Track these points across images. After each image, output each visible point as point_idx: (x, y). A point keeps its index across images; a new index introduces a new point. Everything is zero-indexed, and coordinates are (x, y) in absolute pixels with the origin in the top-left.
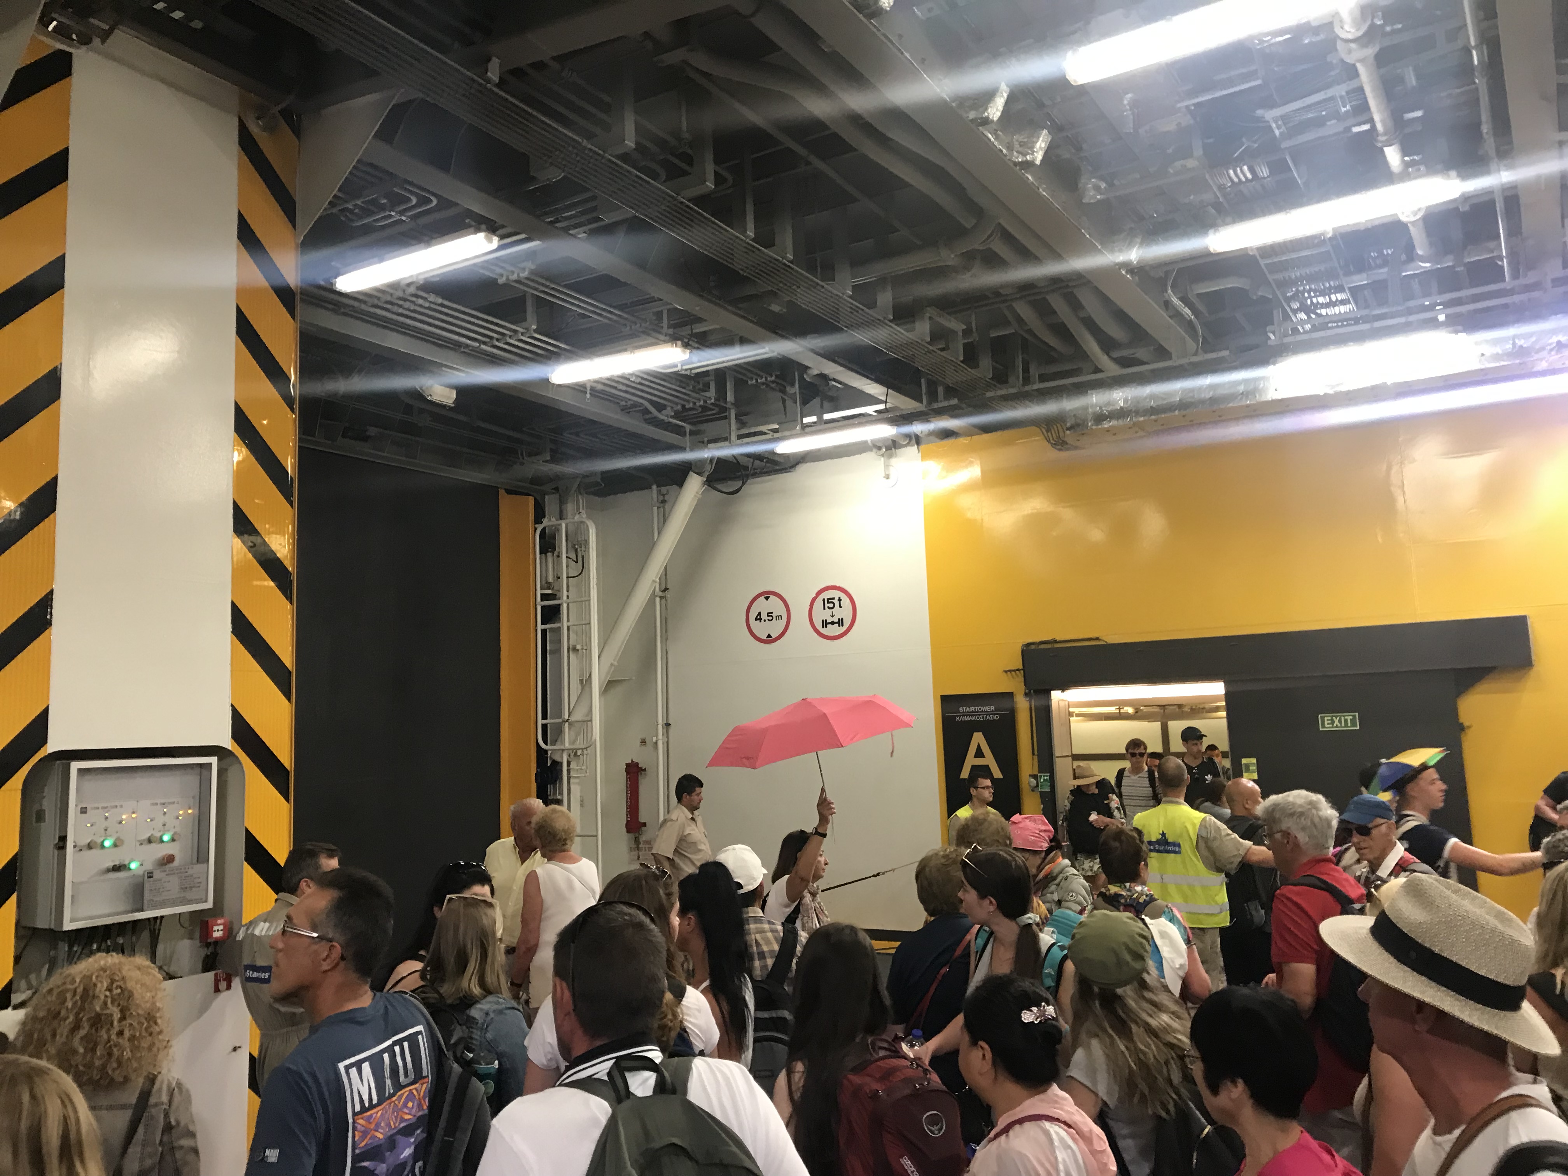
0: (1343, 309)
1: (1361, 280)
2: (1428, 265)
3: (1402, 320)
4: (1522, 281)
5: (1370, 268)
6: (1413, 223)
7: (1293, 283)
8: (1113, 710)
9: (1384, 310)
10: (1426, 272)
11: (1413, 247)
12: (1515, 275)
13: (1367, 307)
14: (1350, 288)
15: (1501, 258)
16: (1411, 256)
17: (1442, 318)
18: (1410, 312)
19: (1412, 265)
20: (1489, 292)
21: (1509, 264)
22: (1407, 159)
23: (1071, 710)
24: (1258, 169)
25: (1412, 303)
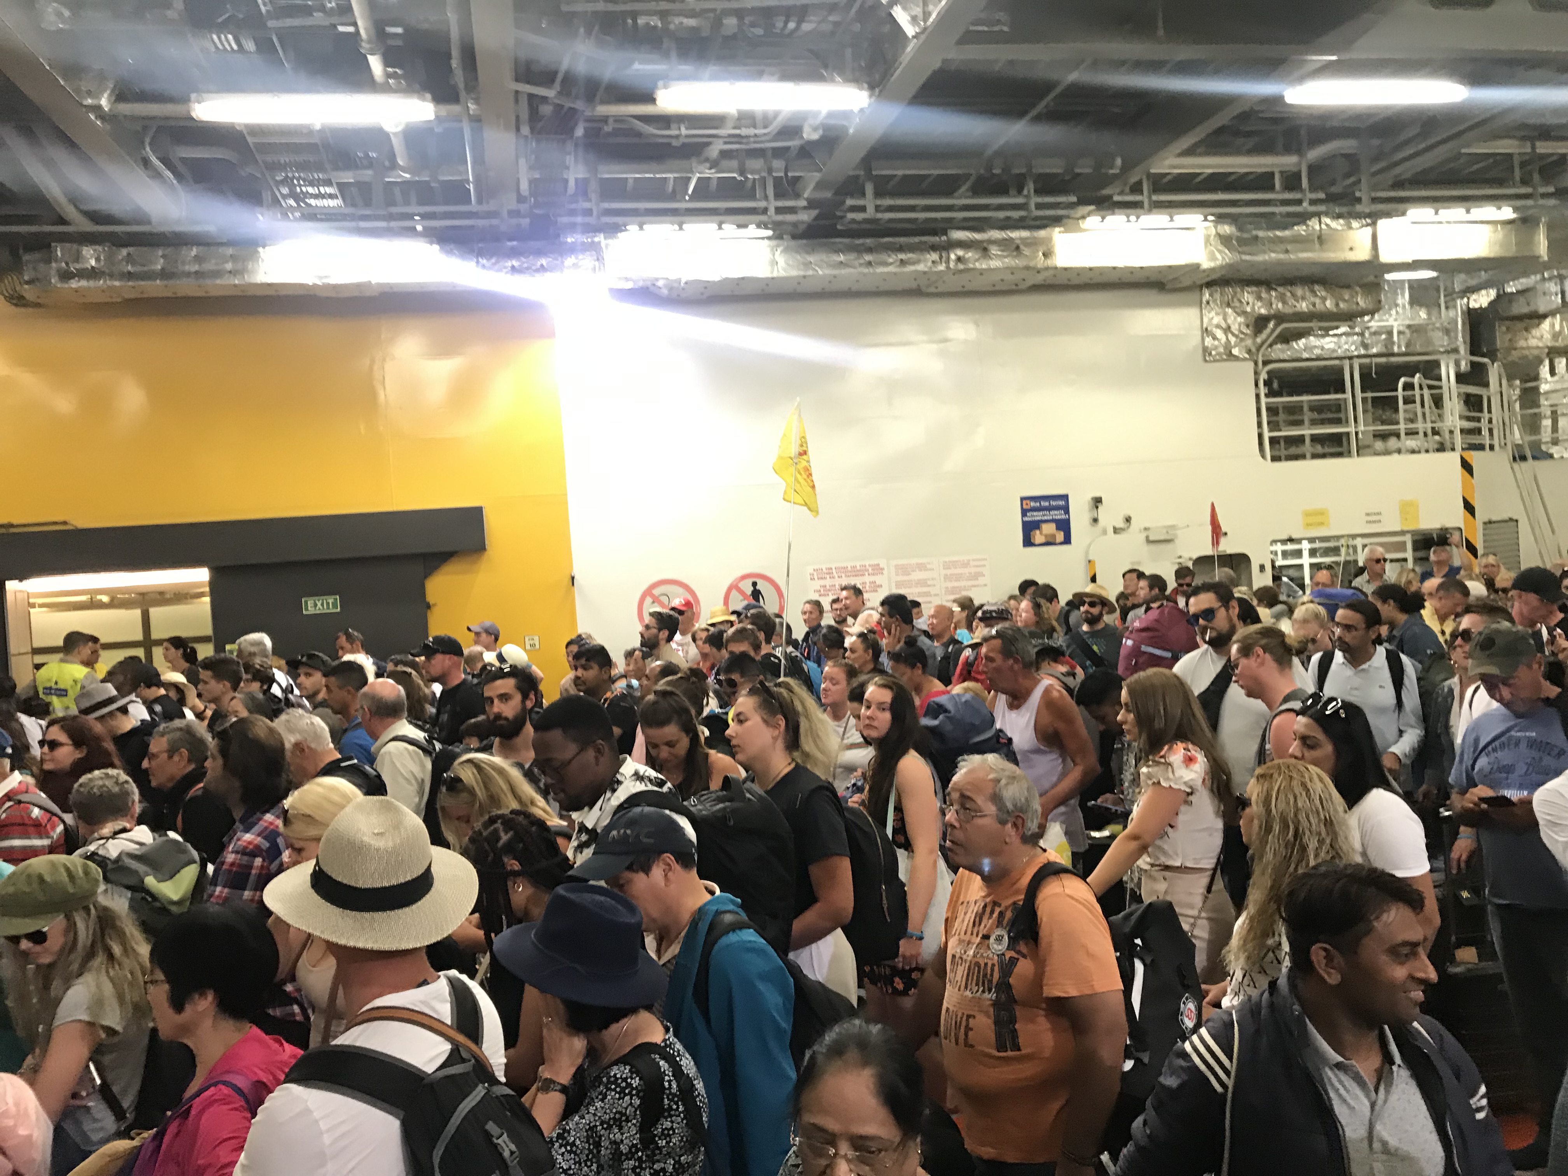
0: (332, 203)
1: (348, 177)
2: (407, 176)
3: (383, 224)
4: (484, 208)
5: (357, 167)
6: (395, 134)
7: (283, 167)
8: (83, 598)
9: (367, 212)
10: (406, 183)
11: (394, 156)
12: (480, 201)
13: (354, 205)
14: (338, 184)
15: (468, 181)
16: (394, 166)
17: (419, 228)
18: (391, 217)
19: (394, 173)
20: (457, 213)
21: (475, 190)
22: (390, 69)
23: (31, 601)
24: (243, 42)
25: (394, 210)
